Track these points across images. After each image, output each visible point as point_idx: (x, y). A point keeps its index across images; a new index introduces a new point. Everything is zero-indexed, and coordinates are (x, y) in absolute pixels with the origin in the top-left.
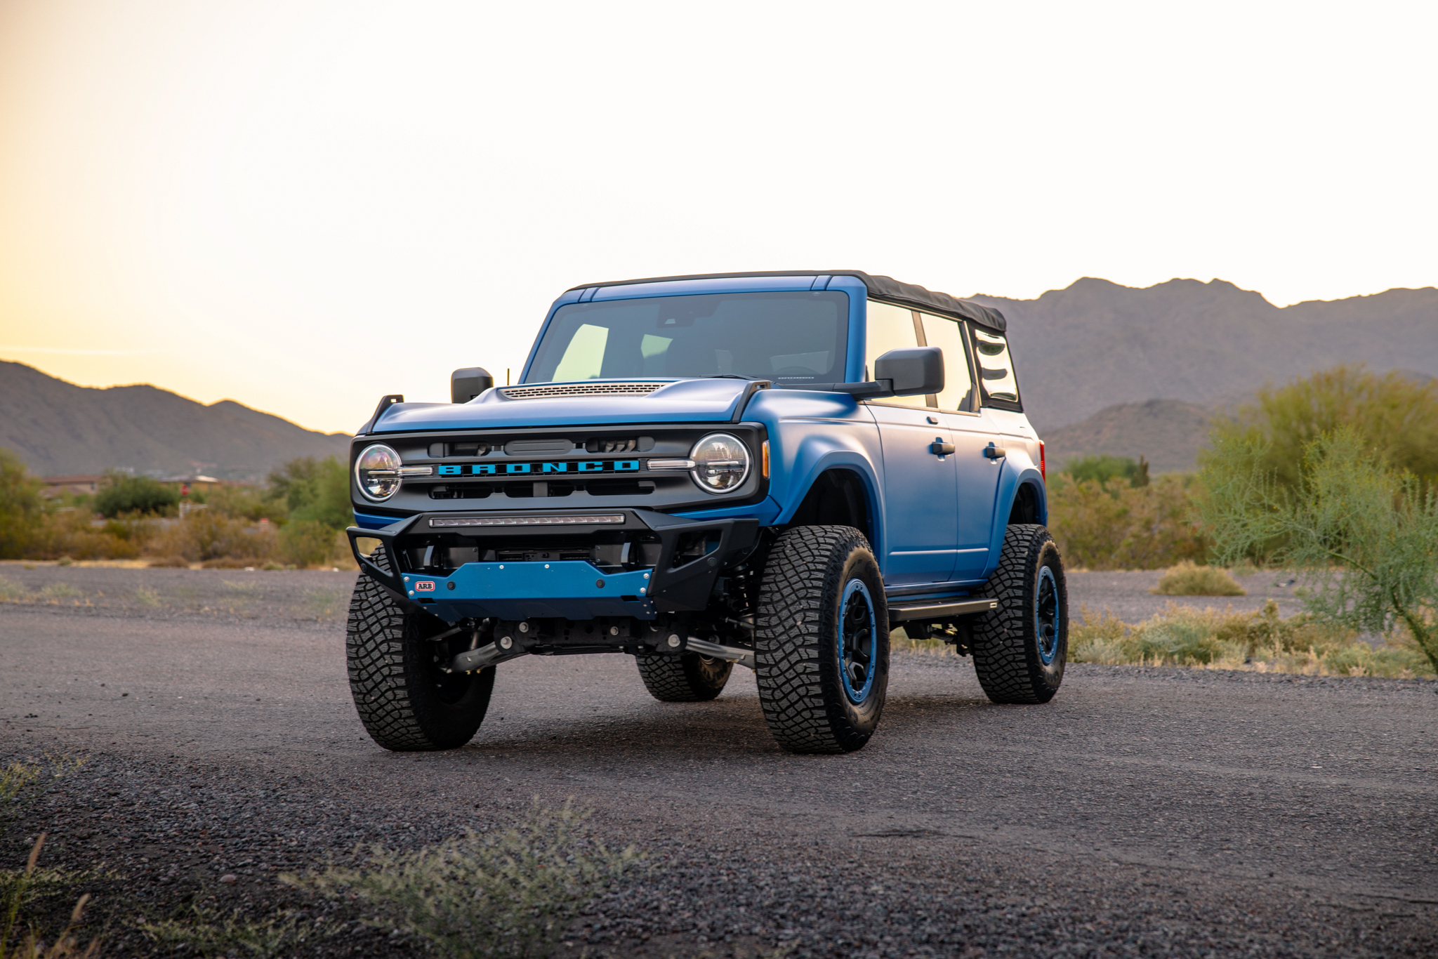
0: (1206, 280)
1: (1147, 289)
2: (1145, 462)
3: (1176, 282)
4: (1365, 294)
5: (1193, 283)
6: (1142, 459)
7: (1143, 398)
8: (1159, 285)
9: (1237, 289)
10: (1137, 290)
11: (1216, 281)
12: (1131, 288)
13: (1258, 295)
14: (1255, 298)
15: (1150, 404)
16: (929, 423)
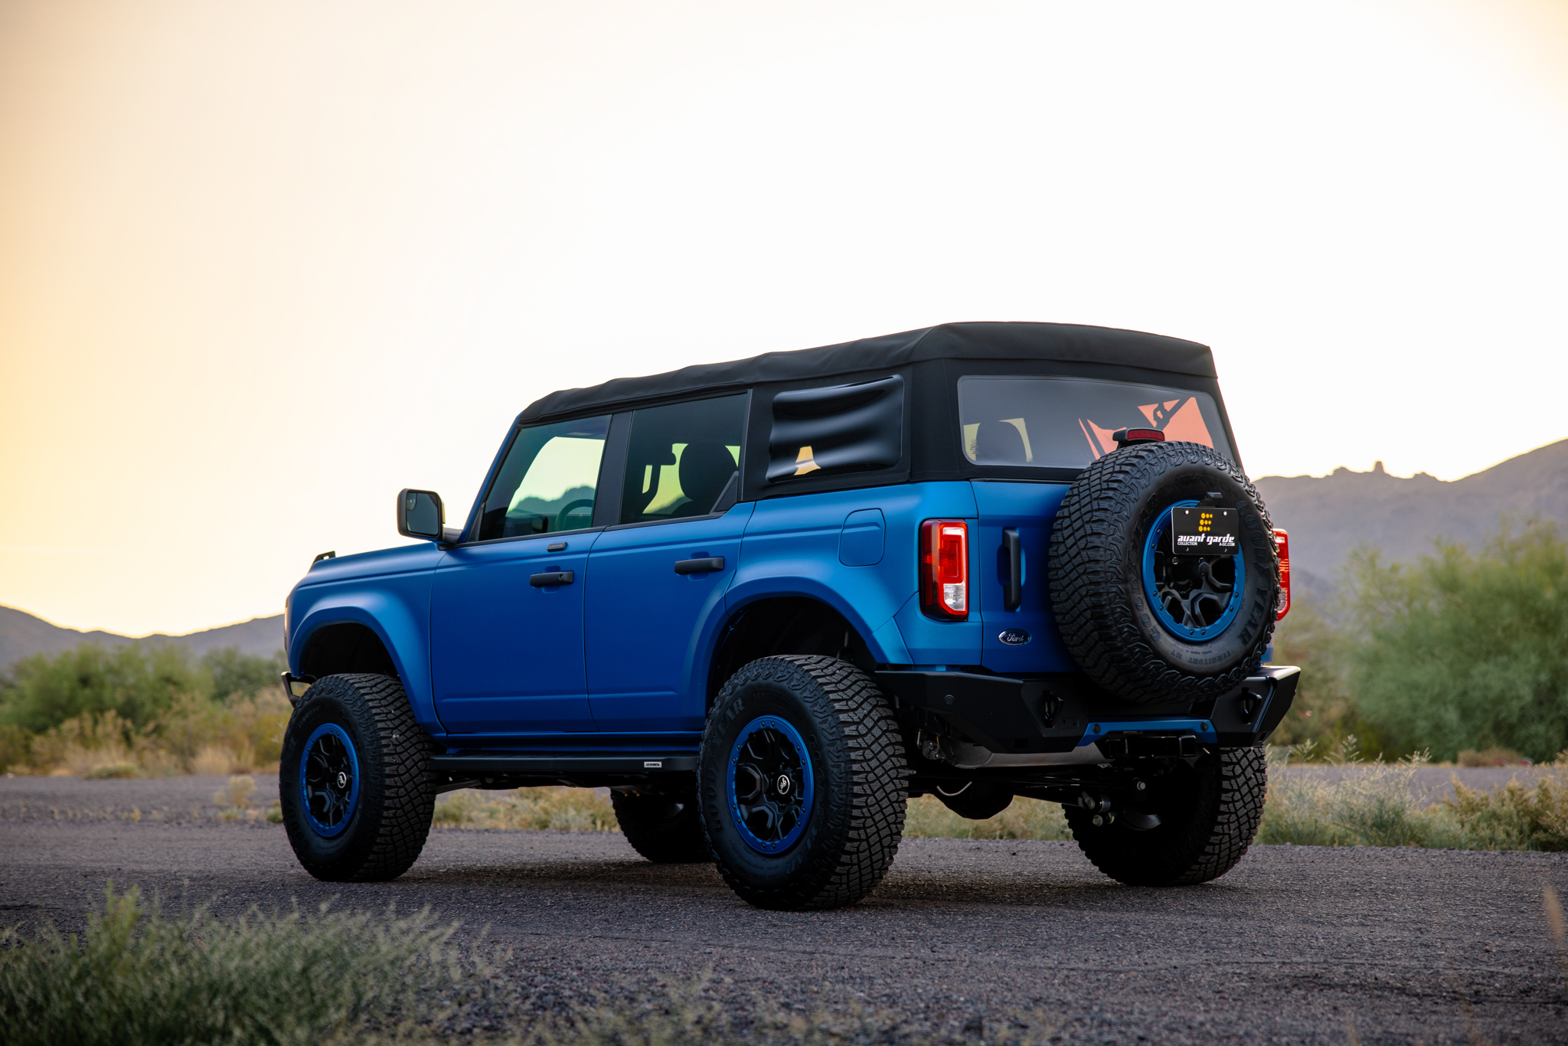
16: (549, 551)
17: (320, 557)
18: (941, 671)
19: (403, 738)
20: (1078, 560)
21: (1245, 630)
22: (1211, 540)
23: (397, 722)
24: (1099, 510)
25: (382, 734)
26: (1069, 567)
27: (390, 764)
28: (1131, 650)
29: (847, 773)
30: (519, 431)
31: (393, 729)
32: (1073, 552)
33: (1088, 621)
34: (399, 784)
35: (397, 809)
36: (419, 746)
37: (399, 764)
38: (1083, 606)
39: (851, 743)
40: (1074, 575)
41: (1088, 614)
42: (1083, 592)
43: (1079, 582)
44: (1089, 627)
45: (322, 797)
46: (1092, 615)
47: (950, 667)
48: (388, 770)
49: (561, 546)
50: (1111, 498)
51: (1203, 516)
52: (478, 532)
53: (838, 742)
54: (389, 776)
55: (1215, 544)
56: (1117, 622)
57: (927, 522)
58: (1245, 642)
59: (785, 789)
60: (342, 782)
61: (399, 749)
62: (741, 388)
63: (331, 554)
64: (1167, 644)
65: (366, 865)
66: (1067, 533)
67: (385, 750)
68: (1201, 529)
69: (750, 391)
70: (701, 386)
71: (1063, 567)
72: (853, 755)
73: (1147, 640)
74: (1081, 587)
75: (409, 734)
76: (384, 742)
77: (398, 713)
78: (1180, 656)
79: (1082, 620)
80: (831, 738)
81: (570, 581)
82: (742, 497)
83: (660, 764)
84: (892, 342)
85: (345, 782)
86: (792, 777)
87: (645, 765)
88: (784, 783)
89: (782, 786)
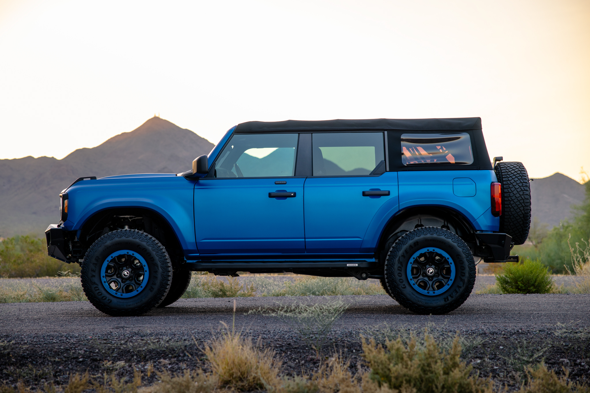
16: (276, 184)
20: (520, 198)
26: (515, 201)
30: (231, 136)
32: (517, 195)
33: (521, 218)
38: (520, 213)
42: (522, 208)
46: (523, 216)
49: (284, 182)
57: (493, 183)
59: (431, 273)
60: (126, 274)
62: (381, 130)
63: (93, 178)
66: (513, 189)
69: (386, 132)
71: (512, 200)
79: (518, 218)
81: (295, 196)
82: (388, 169)
83: (357, 265)
84: (460, 121)
85: (128, 275)
86: (435, 269)
87: (348, 265)
88: (431, 271)
89: (430, 272)
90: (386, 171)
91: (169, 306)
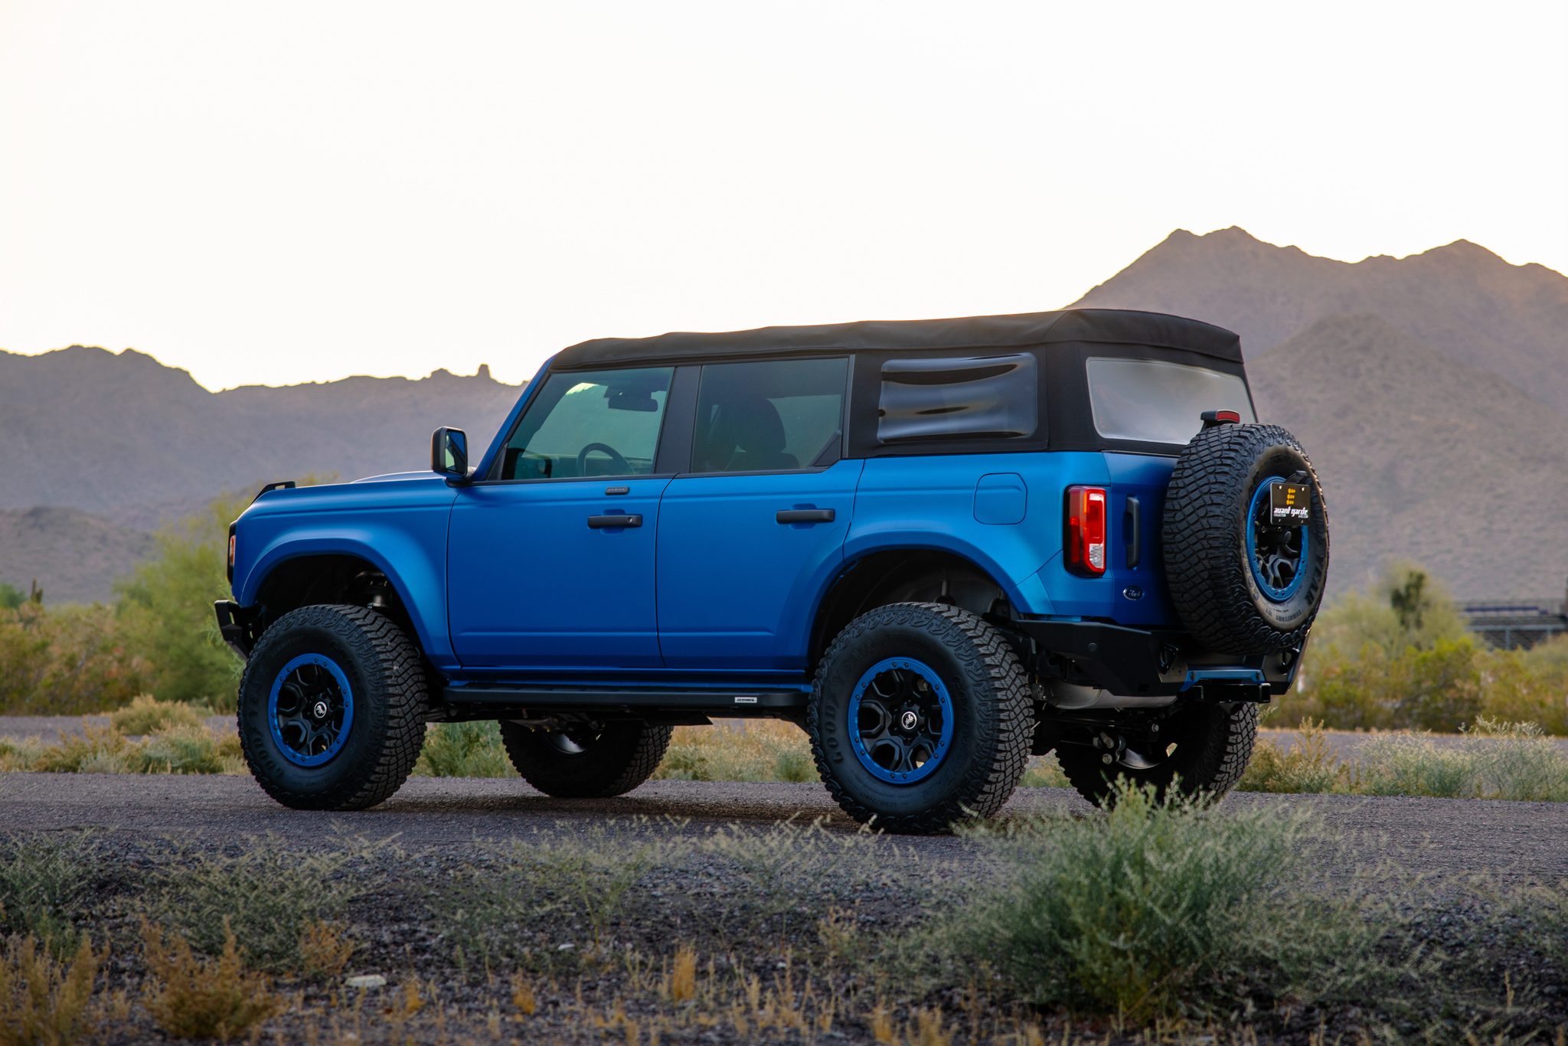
0: (117, 350)
1: (36, 357)
2: (37, 590)
3: (75, 350)
4: (320, 380)
5: (98, 353)
6: (34, 584)
7: (27, 505)
8: (53, 353)
9: (159, 365)
10: (23, 357)
11: (129, 352)
12: (14, 355)
13: (187, 373)
14: (180, 377)
15: (35, 513)
16: (607, 494)
17: (272, 487)
18: (1077, 621)
19: (401, 670)
20: (1198, 526)
21: (1310, 592)
22: (1295, 512)
23: (395, 654)
24: (1216, 483)
25: (385, 665)
26: (1187, 533)
27: (394, 695)
28: (1239, 608)
29: (993, 711)
30: (549, 376)
31: (393, 660)
32: (1192, 519)
33: (1203, 580)
34: (401, 715)
35: (398, 739)
36: (415, 678)
37: (401, 695)
38: (1200, 567)
39: (997, 684)
40: (1193, 540)
41: (1205, 575)
42: (1202, 555)
43: (1198, 546)
44: (1204, 586)
45: (297, 727)
46: (1210, 575)
47: (1085, 618)
48: (392, 701)
49: (623, 490)
50: (1226, 473)
51: (1290, 491)
52: (501, 471)
53: (985, 683)
54: (392, 707)
55: (1297, 516)
56: (1231, 583)
57: (1073, 488)
58: (1310, 603)
59: (911, 725)
60: (321, 711)
61: (400, 680)
62: (844, 353)
63: (290, 485)
64: (1262, 603)
65: (359, 794)
66: (1183, 502)
67: (389, 681)
68: (1288, 502)
69: (853, 357)
70: (790, 348)
71: (1180, 532)
72: (1000, 695)
73: (1251, 599)
74: (1199, 550)
75: (406, 666)
76: (387, 673)
77: (394, 645)
78: (1270, 614)
79: (1197, 580)
80: (977, 679)
81: (638, 524)
82: (846, 454)
83: (755, 700)
84: (1019, 323)
85: (324, 713)
86: (920, 714)
87: (737, 700)
88: (911, 719)
89: (908, 722)
90: (842, 459)
91: (624, 795)
